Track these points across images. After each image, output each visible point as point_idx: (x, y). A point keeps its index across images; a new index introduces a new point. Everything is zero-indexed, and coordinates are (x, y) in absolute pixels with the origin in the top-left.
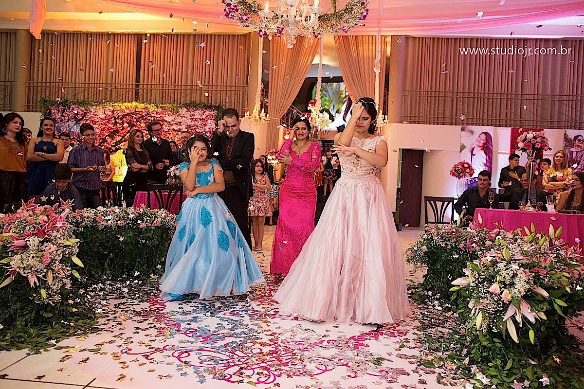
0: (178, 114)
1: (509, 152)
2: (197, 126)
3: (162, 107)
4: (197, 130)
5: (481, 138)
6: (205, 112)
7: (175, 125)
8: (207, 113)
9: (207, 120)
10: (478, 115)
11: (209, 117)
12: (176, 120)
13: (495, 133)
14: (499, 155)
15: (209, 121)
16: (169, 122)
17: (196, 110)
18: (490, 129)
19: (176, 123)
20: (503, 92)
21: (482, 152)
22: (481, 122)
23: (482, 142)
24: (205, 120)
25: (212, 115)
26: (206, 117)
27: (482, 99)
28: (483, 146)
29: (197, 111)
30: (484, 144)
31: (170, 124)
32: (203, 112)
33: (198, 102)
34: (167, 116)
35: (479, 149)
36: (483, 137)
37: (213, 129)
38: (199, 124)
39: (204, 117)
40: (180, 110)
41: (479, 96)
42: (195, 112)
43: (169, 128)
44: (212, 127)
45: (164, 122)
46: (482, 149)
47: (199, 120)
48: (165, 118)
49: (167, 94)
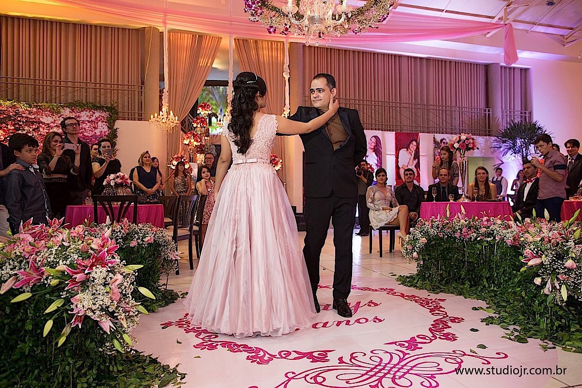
0: (59, 115)
1: (394, 153)
2: (85, 129)
3: (37, 106)
4: (85, 134)
5: (372, 141)
6: (94, 113)
7: (56, 128)
8: (97, 114)
9: (97, 123)
10: (368, 121)
11: (99, 119)
12: (57, 122)
13: (383, 136)
14: (387, 156)
15: (100, 123)
16: (49, 124)
17: (82, 111)
18: (378, 133)
19: (56, 126)
20: (386, 100)
21: (374, 154)
22: (370, 127)
23: (373, 144)
24: (94, 122)
25: (103, 117)
26: (96, 118)
27: (370, 106)
28: (374, 148)
29: (85, 112)
30: (375, 146)
31: (48, 127)
32: (91, 113)
33: (84, 102)
34: (44, 117)
35: (372, 150)
36: (374, 140)
37: (105, 132)
38: (88, 126)
39: (93, 118)
40: (62, 110)
41: (368, 104)
42: (82, 112)
43: (47, 131)
44: (103, 130)
45: (41, 124)
46: (373, 151)
47: (86, 122)
48: (41, 119)
49: (41, 91)
